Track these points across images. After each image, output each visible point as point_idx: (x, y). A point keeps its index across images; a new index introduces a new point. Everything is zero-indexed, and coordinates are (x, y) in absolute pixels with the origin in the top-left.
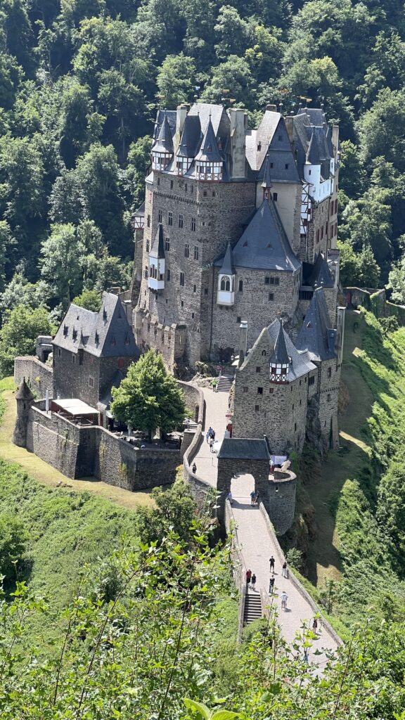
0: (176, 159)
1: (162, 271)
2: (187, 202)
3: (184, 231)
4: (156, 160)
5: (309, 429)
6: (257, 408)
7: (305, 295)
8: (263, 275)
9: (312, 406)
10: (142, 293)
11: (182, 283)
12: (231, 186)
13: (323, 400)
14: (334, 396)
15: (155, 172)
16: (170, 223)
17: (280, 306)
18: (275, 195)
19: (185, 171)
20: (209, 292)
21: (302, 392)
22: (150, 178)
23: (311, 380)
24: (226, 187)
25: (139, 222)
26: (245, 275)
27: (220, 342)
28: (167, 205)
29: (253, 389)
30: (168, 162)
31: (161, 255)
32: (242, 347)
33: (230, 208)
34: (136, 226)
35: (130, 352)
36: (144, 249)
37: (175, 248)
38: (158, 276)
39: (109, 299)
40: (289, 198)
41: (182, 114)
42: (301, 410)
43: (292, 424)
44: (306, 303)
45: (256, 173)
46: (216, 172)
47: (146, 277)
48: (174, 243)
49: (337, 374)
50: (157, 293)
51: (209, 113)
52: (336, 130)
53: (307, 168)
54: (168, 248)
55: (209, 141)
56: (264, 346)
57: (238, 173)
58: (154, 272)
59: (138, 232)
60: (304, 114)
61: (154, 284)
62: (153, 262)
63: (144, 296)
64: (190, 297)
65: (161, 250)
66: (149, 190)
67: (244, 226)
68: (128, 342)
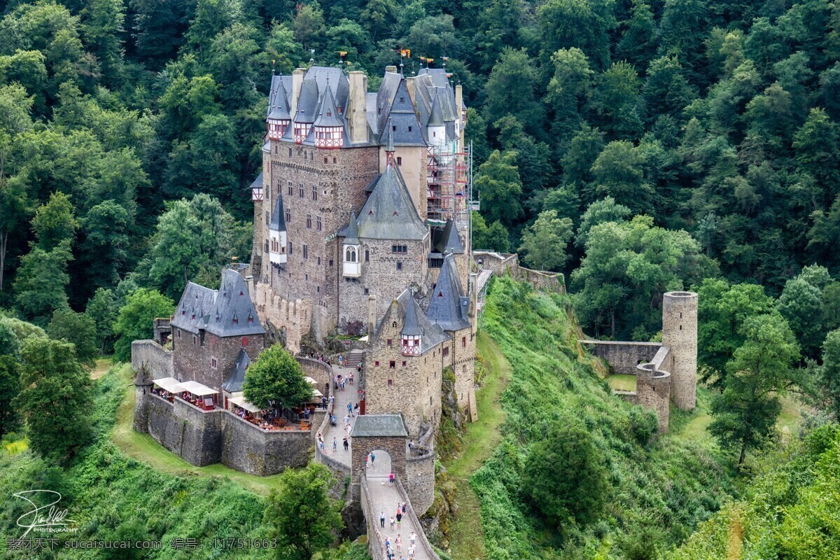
0: (294, 126)
1: (284, 244)
2: (308, 170)
3: (305, 200)
4: (273, 127)
5: (445, 401)
6: (390, 382)
7: (435, 263)
8: (390, 245)
9: (447, 379)
10: (264, 268)
11: (305, 255)
12: (353, 152)
13: (459, 371)
14: (470, 366)
15: (272, 140)
16: (290, 193)
17: (408, 275)
18: (399, 159)
19: (303, 138)
20: (334, 263)
21: (436, 364)
22: (267, 147)
23: (445, 352)
24: (347, 153)
25: (257, 194)
26: (371, 245)
27: (347, 316)
28: (286, 174)
29: (385, 363)
30: (286, 129)
31: (282, 227)
32: (372, 320)
33: (352, 175)
34: (254, 198)
35: (254, 330)
36: (264, 221)
37: (297, 218)
38: (280, 250)
39: (230, 275)
40: (413, 163)
41: (297, 79)
42: (436, 383)
43: (428, 398)
44: (437, 271)
45: (378, 137)
46: (336, 138)
47: (267, 251)
48: (295, 214)
49: (472, 344)
50: (279, 267)
51: (326, 77)
52: (459, 90)
53: (431, 130)
54: (289, 219)
55: (327, 105)
56: (394, 317)
57: (360, 138)
58: (275, 245)
59: (257, 205)
60: (425, 75)
61: (276, 258)
62: (274, 234)
63: (266, 271)
64: (316, 271)
65: (282, 221)
66: (266, 159)
67: (368, 193)
68: (252, 319)
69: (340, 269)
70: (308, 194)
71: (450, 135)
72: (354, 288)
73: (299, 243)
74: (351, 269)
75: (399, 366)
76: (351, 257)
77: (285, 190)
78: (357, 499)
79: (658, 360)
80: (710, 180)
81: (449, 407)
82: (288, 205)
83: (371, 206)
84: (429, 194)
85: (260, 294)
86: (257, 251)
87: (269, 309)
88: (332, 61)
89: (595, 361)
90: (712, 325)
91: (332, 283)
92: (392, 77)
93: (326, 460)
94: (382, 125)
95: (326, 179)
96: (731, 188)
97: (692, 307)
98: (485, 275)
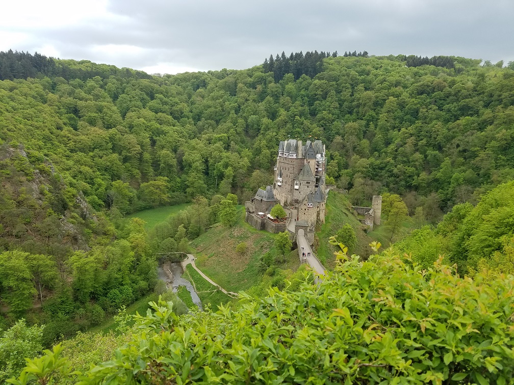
0: (285, 153)
1: (281, 181)
2: (287, 163)
3: (286, 171)
4: (280, 154)
6: (304, 214)
8: (306, 182)
9: (318, 214)
11: (286, 183)
13: (321, 212)
14: (324, 211)
15: (279, 156)
17: (310, 189)
18: (309, 162)
19: (287, 156)
20: (292, 186)
21: (316, 210)
22: (278, 158)
23: (318, 207)
24: (297, 160)
26: (301, 182)
27: (295, 198)
28: (282, 164)
29: (303, 209)
30: (283, 154)
31: (281, 177)
32: (300, 199)
33: (298, 165)
34: (275, 170)
35: (274, 200)
36: (277, 175)
39: (268, 187)
40: (313, 163)
41: (286, 142)
42: (315, 215)
43: (313, 218)
44: (317, 188)
45: (304, 156)
46: (295, 157)
47: (277, 182)
48: (284, 174)
49: (324, 206)
50: (280, 186)
51: (293, 142)
52: (324, 146)
53: (317, 155)
55: (292, 149)
56: (306, 199)
57: (300, 156)
58: (279, 181)
60: (316, 142)
61: (279, 184)
62: (279, 178)
63: (277, 187)
64: (289, 188)
65: (281, 175)
66: (278, 161)
67: (301, 169)
68: (273, 198)
69: (294, 187)
70: (287, 169)
71: (322, 156)
72: (297, 191)
73: (285, 181)
74: (296, 187)
75: (307, 210)
76: (297, 184)
77: (282, 169)
78: (296, 240)
79: (370, 212)
80: (387, 168)
81: (318, 220)
82: (282, 172)
83: (302, 173)
84: (316, 170)
85: (275, 192)
86: (275, 182)
87: (277, 195)
88: (294, 138)
89: (355, 212)
90: (385, 204)
91: (292, 190)
92: (308, 142)
93: (289, 231)
94: (305, 154)
95: (291, 166)
96: (392, 171)
97: (380, 199)
98: (328, 190)
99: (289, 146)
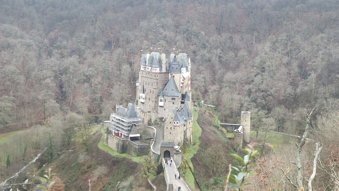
0: (147, 67)
1: (144, 97)
2: (150, 78)
3: (150, 86)
4: (142, 67)
5: (184, 138)
6: (170, 133)
7: (182, 103)
8: (171, 98)
9: (185, 133)
10: (139, 103)
11: (149, 100)
12: (162, 74)
13: (188, 130)
14: (191, 129)
15: (142, 71)
16: (146, 84)
17: (175, 106)
18: (174, 76)
19: (150, 70)
20: (156, 102)
21: (182, 128)
22: (140, 72)
23: (185, 125)
24: (161, 74)
25: (137, 84)
26: (166, 98)
27: (160, 116)
28: (145, 79)
29: (169, 128)
30: (145, 68)
31: (144, 93)
32: (165, 117)
33: (162, 80)
34: (137, 85)
36: (139, 91)
37: (147, 91)
38: (143, 98)
39: (130, 104)
40: (177, 77)
41: (148, 56)
42: (182, 134)
43: (179, 138)
44: (183, 105)
45: (169, 70)
46: (158, 70)
47: (140, 99)
48: (147, 89)
49: (192, 124)
50: (143, 103)
51: (156, 55)
52: (189, 58)
53: (182, 69)
54: (145, 91)
55: (156, 62)
56: (172, 116)
57: (164, 70)
58: (142, 97)
59: (137, 87)
60: (180, 54)
61: (143, 101)
62: (141, 94)
64: (152, 104)
65: (144, 91)
66: (140, 76)
67: (166, 85)
68: (135, 116)
69: (158, 104)
70: (151, 84)
71: (187, 70)
72: (162, 108)
73: (148, 97)
74: (161, 104)
75: (173, 129)
76: (161, 101)
78: (161, 163)
79: (240, 129)
82: (145, 87)
83: (166, 88)
85: (137, 110)
86: (137, 98)
87: (140, 113)
88: (157, 51)
89: (224, 129)
91: (156, 108)
92: (172, 55)
93: (153, 153)
94: (169, 67)
95: (155, 81)
97: (249, 115)
99: (152, 59)
